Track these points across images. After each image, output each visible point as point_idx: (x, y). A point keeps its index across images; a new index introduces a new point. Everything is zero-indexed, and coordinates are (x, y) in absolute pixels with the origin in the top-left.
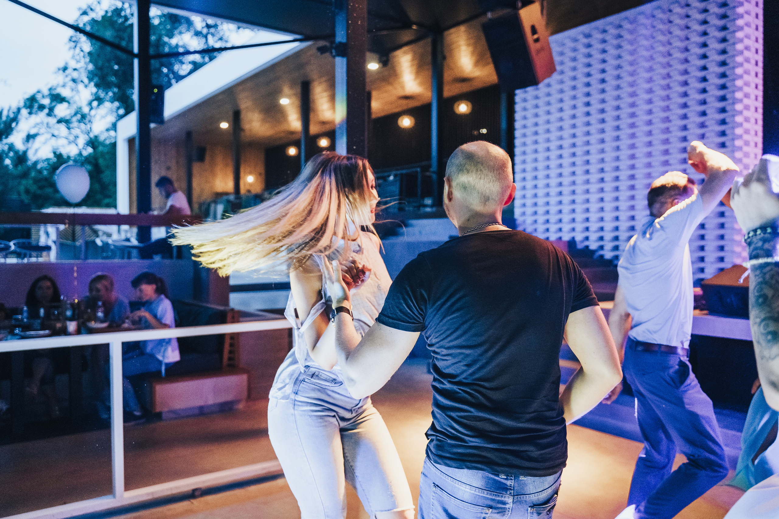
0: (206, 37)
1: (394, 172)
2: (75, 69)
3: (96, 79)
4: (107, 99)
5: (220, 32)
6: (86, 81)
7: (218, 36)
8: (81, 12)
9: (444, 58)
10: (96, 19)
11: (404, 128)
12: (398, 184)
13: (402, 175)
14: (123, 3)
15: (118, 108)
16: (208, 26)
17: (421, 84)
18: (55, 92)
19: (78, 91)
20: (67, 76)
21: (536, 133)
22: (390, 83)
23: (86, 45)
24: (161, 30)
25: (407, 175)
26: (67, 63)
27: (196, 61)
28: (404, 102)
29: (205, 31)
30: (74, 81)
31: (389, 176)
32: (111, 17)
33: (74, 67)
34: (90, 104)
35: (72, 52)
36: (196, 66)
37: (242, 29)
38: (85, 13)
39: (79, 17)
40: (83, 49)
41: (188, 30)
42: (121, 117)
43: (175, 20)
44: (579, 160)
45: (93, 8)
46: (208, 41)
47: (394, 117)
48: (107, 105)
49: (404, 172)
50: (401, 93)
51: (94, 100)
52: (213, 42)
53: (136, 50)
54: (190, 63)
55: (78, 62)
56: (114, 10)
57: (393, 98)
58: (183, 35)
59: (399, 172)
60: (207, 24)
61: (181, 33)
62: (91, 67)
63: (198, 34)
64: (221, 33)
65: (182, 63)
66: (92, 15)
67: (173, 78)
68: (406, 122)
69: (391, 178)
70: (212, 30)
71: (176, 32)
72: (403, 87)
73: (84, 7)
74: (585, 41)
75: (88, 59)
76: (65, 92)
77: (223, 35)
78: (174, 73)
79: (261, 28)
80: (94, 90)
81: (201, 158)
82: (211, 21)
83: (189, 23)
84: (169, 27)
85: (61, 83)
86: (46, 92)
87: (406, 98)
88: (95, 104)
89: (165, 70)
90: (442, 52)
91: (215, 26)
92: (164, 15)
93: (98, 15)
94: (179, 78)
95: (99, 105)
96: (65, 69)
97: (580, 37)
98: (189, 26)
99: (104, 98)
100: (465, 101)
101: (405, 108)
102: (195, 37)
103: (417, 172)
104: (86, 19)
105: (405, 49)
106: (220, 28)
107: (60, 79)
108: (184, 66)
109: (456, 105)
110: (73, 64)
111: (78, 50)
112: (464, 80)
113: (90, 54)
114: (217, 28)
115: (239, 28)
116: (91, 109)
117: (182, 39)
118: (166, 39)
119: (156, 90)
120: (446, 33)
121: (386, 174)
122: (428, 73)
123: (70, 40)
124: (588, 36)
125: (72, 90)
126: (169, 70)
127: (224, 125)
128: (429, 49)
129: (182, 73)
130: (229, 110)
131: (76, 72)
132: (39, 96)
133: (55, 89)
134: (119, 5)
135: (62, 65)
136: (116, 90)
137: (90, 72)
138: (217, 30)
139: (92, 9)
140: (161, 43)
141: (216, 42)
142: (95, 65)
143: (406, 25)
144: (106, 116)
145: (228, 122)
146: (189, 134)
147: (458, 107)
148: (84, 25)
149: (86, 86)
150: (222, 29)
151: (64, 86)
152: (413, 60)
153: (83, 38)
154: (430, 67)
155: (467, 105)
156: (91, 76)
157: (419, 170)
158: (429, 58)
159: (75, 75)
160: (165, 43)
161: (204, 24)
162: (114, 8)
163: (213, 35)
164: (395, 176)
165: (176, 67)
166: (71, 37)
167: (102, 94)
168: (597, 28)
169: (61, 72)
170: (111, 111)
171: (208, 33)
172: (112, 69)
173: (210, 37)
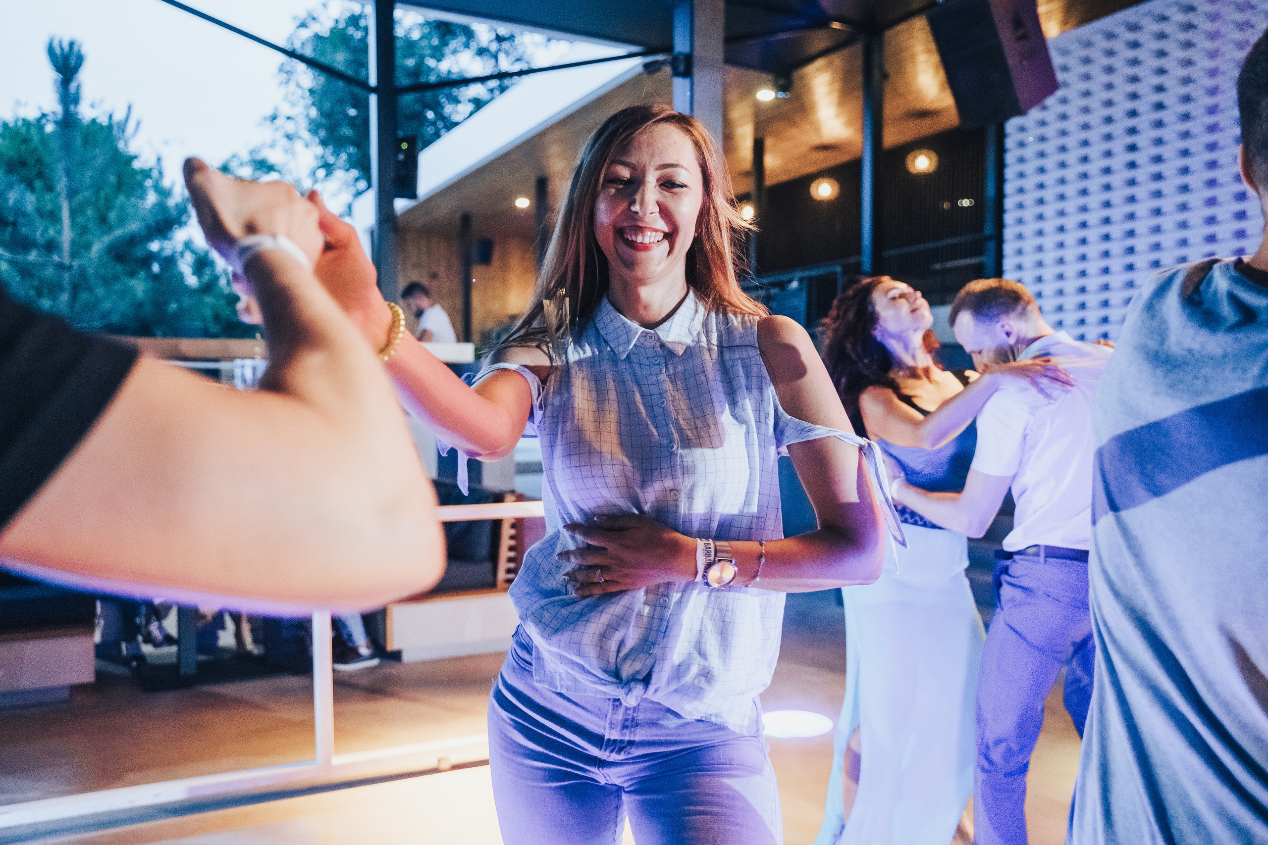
0: (496, 57)
1: (799, 274)
2: (289, 118)
3: (323, 133)
4: (340, 166)
5: (518, 47)
6: (306, 135)
7: (515, 54)
8: (298, 23)
9: (885, 76)
10: (320, 34)
11: (820, 201)
12: (804, 295)
13: (810, 279)
14: (363, 6)
15: (357, 180)
16: (499, 39)
17: (849, 123)
18: (259, 157)
19: (294, 154)
20: (277, 129)
21: (1041, 201)
22: (795, 124)
23: (306, 77)
24: (423, 48)
25: (819, 278)
26: (276, 109)
27: (479, 97)
28: (821, 155)
29: (494, 47)
30: (289, 137)
31: (790, 281)
32: (344, 29)
33: (288, 115)
34: (313, 173)
35: (283, 90)
36: (479, 104)
37: (555, 41)
38: (303, 25)
39: (295, 32)
40: (301, 84)
41: (467, 46)
42: (359, 194)
43: (445, 30)
44: (1116, 247)
45: (315, 16)
46: (499, 62)
47: (804, 182)
48: (340, 175)
49: (814, 273)
50: (817, 141)
51: (319, 168)
52: (505, 65)
53: (373, 81)
54: (470, 101)
55: (293, 104)
56: (349, 18)
57: (803, 149)
58: (459, 55)
59: (806, 274)
60: (497, 35)
61: (454, 52)
62: (314, 113)
63: (482, 52)
64: (521, 50)
65: (456, 101)
66: (316, 28)
67: (443, 128)
68: (824, 190)
69: (795, 285)
70: (505, 45)
71: (447, 50)
72: (817, 130)
73: (302, 15)
74: (1130, 36)
75: (309, 101)
76: (274, 156)
77: (523, 53)
78: (443, 118)
79: (579, 37)
80: (319, 150)
81: (486, 258)
82: (504, 29)
83: (469, 33)
84: (435, 42)
85: (269, 141)
86: (245, 157)
87: (825, 148)
88: (321, 173)
89: (430, 115)
90: (881, 67)
91: (511, 38)
92: (428, 23)
93: (324, 27)
94: (451, 125)
95: (327, 175)
96: (274, 118)
97: (1121, 30)
98: (469, 40)
99: (334, 164)
100: (925, 151)
101: (823, 165)
102: (478, 58)
103: (835, 273)
104: (305, 34)
105: (820, 63)
106: (518, 40)
107: (267, 133)
108: (460, 107)
109: (910, 158)
110: (286, 110)
111: (292, 86)
112: (924, 114)
113: (311, 91)
114: (514, 41)
115: (549, 40)
116: (316, 181)
117: (457, 63)
118: (431, 62)
119: (405, 146)
120: (889, 34)
121: (784, 278)
122: (857, 103)
123: (281, 70)
124: (1134, 27)
125: (286, 151)
126: (436, 113)
127: (523, 203)
128: (859, 63)
129: (456, 118)
130: (529, 175)
131: (289, 121)
132: (233, 165)
133: (259, 151)
134: (356, 9)
135: (269, 112)
136: (352, 150)
137: (312, 121)
138: (513, 44)
139: (314, 19)
140: (425, 69)
141: (512, 64)
142: (320, 110)
143: (821, 22)
144: (339, 193)
145: (527, 196)
146: (466, 219)
147: (913, 161)
148: (303, 44)
149: (307, 146)
150: (523, 43)
151: (272, 146)
152: (832, 82)
153: (301, 67)
154: (860, 94)
155: (930, 158)
156: (314, 127)
157: (838, 269)
158: (860, 78)
159: (290, 127)
160: (430, 70)
161: (493, 36)
162: (348, 14)
163: (507, 54)
164: (801, 280)
165: (448, 109)
166: (282, 65)
167: (331, 160)
168: (1149, 13)
169: (268, 123)
170: (346, 184)
171: (500, 50)
172: (346, 115)
173: (502, 57)
